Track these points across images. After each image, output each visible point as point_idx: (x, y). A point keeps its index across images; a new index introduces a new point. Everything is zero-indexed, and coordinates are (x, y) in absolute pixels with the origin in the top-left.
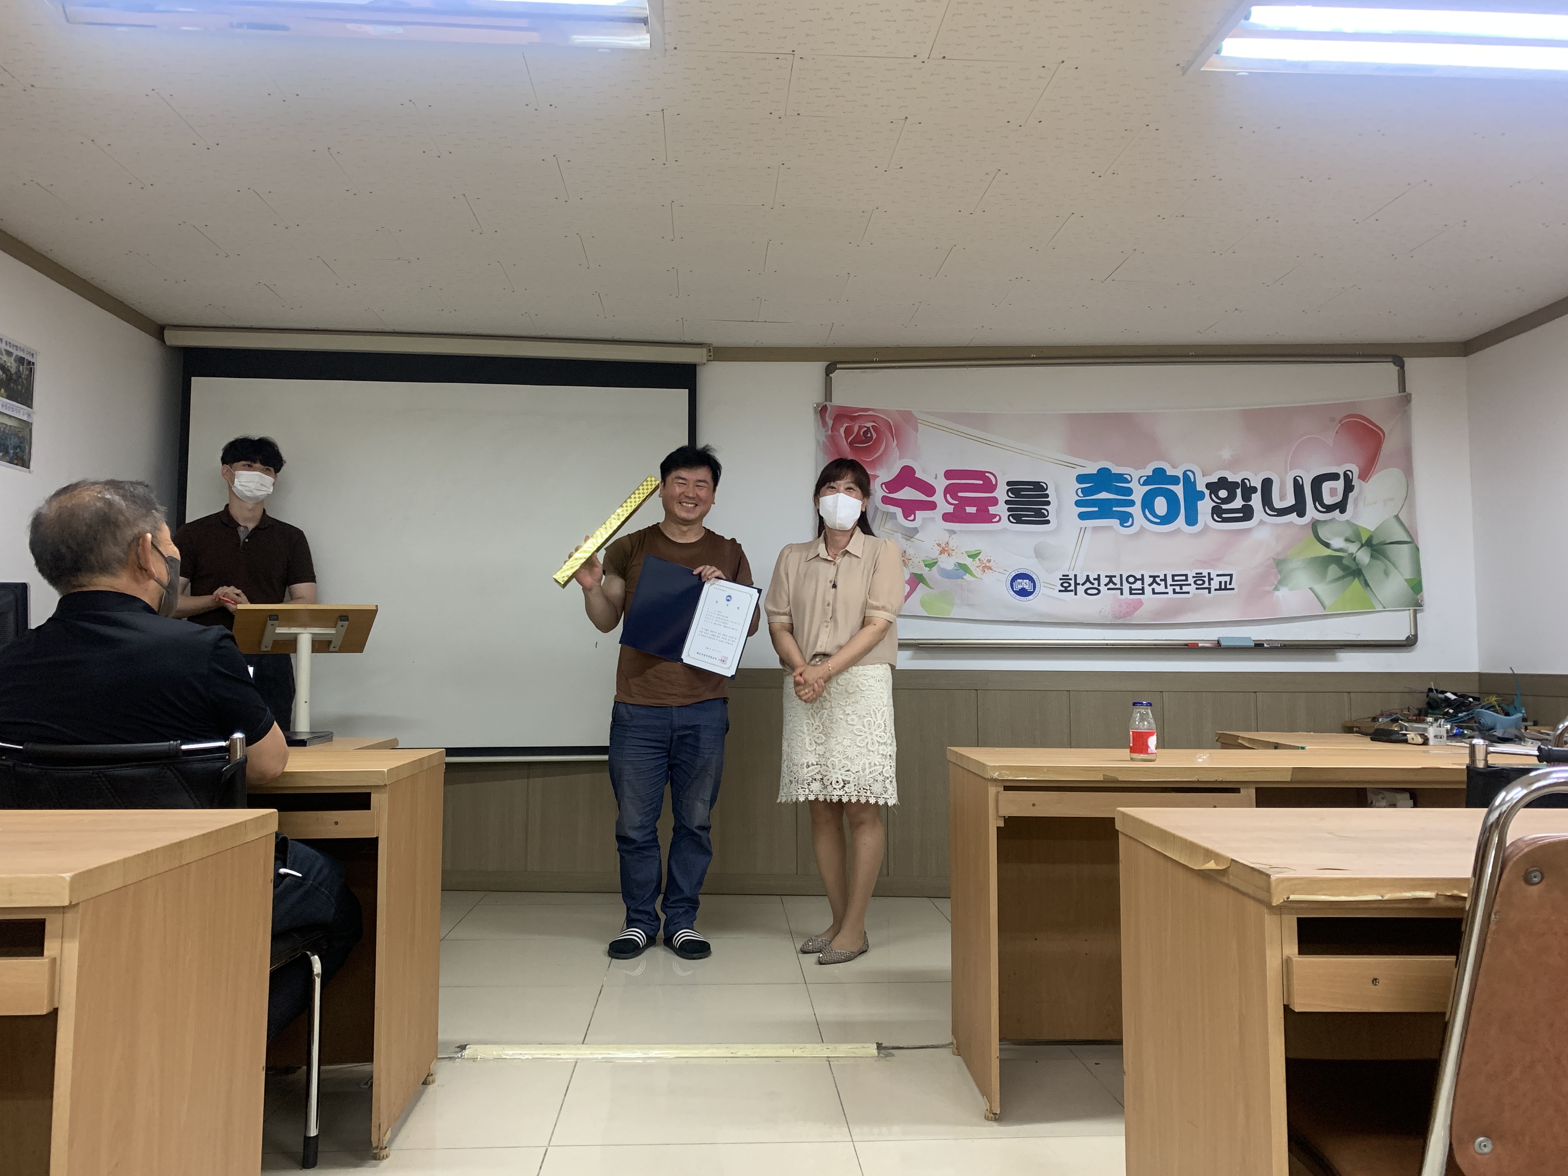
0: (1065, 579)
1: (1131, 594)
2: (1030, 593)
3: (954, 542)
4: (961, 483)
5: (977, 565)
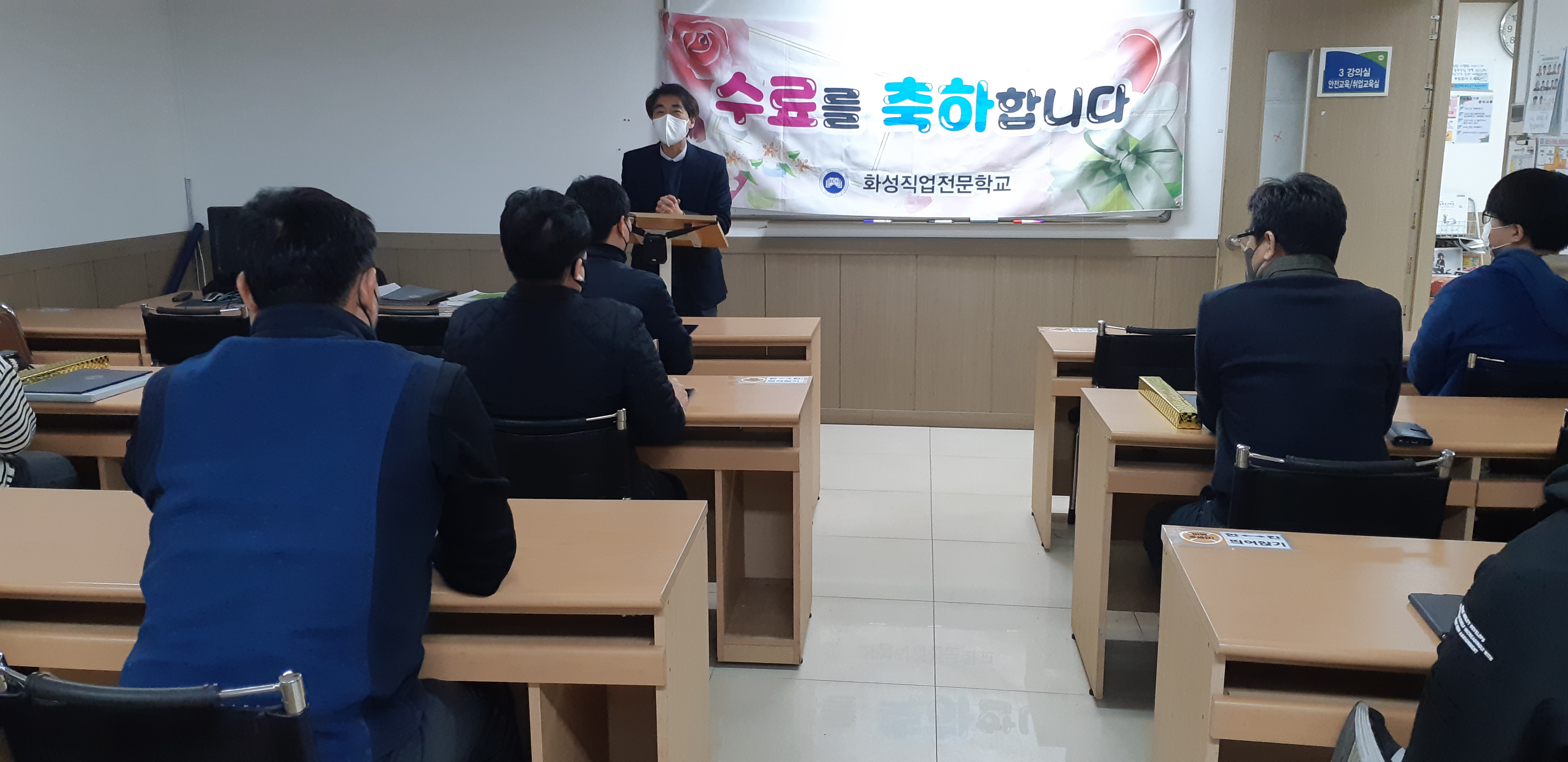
0: (869, 178)
1: (923, 192)
2: (840, 190)
4: (785, 90)
5: (796, 165)
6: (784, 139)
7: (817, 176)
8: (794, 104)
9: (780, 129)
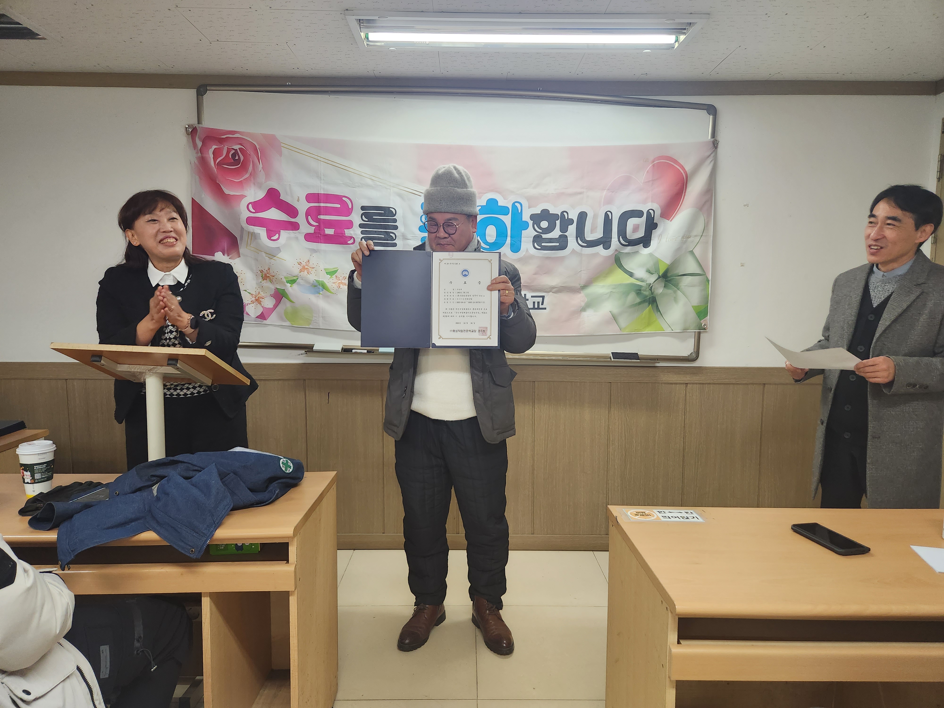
3: (314, 260)
4: (321, 207)
5: (334, 282)
8: (330, 221)
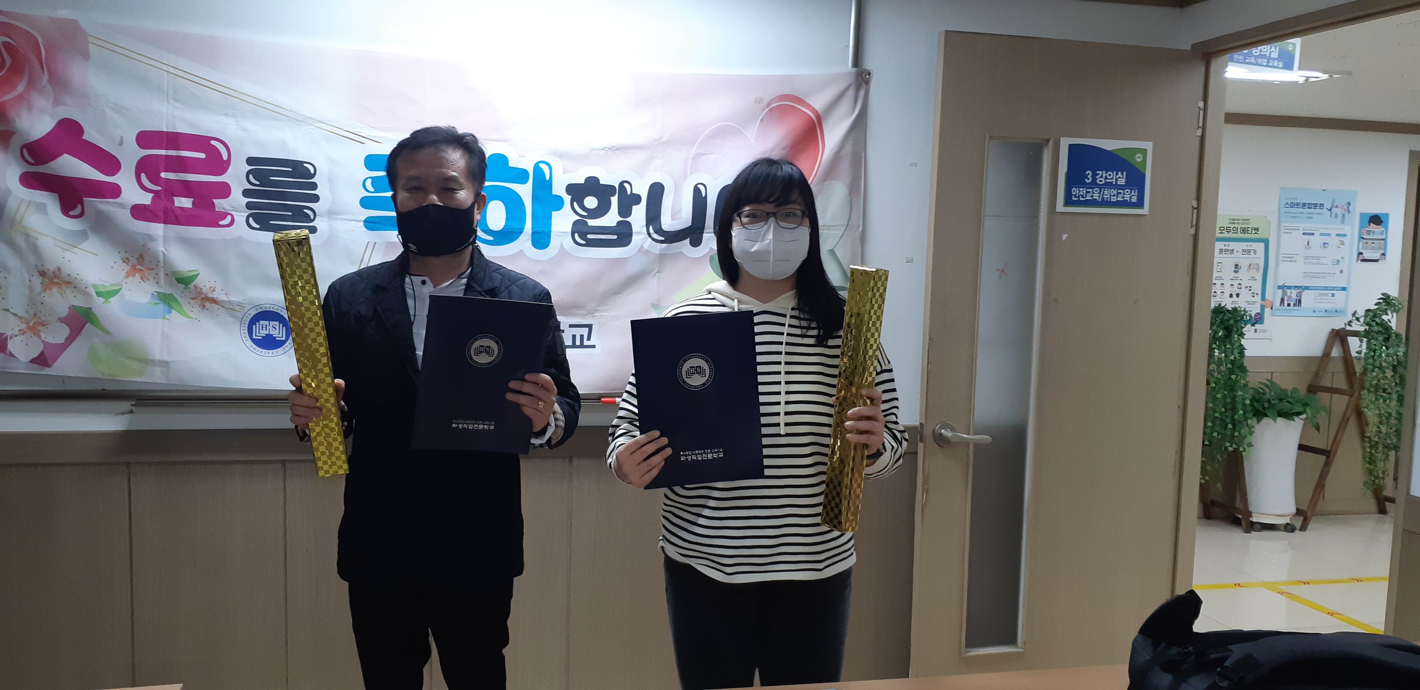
2: (281, 343)
4: (167, 156)
5: (192, 296)
6: (165, 249)
7: (234, 317)
8: (186, 183)
9: (158, 229)
